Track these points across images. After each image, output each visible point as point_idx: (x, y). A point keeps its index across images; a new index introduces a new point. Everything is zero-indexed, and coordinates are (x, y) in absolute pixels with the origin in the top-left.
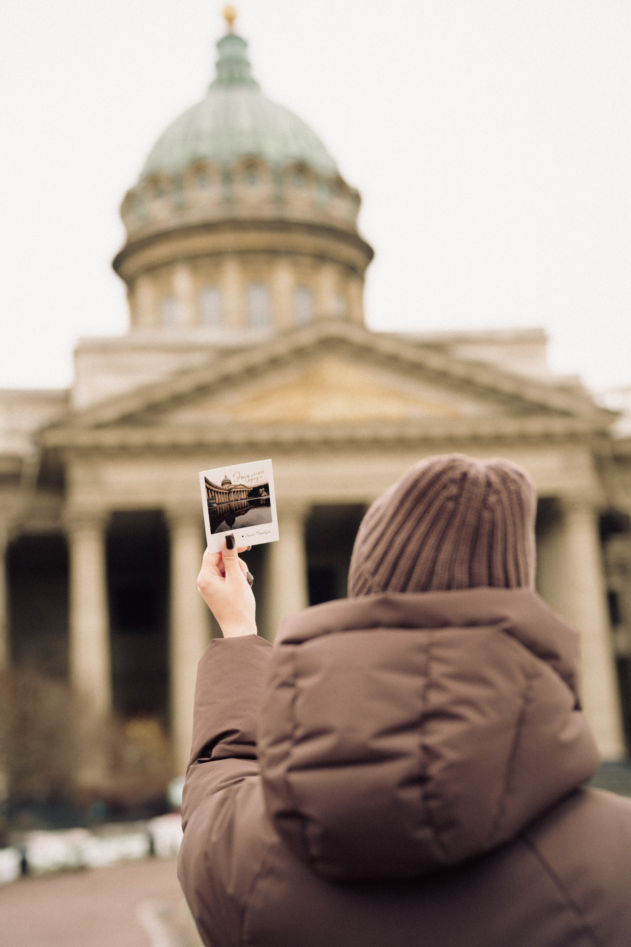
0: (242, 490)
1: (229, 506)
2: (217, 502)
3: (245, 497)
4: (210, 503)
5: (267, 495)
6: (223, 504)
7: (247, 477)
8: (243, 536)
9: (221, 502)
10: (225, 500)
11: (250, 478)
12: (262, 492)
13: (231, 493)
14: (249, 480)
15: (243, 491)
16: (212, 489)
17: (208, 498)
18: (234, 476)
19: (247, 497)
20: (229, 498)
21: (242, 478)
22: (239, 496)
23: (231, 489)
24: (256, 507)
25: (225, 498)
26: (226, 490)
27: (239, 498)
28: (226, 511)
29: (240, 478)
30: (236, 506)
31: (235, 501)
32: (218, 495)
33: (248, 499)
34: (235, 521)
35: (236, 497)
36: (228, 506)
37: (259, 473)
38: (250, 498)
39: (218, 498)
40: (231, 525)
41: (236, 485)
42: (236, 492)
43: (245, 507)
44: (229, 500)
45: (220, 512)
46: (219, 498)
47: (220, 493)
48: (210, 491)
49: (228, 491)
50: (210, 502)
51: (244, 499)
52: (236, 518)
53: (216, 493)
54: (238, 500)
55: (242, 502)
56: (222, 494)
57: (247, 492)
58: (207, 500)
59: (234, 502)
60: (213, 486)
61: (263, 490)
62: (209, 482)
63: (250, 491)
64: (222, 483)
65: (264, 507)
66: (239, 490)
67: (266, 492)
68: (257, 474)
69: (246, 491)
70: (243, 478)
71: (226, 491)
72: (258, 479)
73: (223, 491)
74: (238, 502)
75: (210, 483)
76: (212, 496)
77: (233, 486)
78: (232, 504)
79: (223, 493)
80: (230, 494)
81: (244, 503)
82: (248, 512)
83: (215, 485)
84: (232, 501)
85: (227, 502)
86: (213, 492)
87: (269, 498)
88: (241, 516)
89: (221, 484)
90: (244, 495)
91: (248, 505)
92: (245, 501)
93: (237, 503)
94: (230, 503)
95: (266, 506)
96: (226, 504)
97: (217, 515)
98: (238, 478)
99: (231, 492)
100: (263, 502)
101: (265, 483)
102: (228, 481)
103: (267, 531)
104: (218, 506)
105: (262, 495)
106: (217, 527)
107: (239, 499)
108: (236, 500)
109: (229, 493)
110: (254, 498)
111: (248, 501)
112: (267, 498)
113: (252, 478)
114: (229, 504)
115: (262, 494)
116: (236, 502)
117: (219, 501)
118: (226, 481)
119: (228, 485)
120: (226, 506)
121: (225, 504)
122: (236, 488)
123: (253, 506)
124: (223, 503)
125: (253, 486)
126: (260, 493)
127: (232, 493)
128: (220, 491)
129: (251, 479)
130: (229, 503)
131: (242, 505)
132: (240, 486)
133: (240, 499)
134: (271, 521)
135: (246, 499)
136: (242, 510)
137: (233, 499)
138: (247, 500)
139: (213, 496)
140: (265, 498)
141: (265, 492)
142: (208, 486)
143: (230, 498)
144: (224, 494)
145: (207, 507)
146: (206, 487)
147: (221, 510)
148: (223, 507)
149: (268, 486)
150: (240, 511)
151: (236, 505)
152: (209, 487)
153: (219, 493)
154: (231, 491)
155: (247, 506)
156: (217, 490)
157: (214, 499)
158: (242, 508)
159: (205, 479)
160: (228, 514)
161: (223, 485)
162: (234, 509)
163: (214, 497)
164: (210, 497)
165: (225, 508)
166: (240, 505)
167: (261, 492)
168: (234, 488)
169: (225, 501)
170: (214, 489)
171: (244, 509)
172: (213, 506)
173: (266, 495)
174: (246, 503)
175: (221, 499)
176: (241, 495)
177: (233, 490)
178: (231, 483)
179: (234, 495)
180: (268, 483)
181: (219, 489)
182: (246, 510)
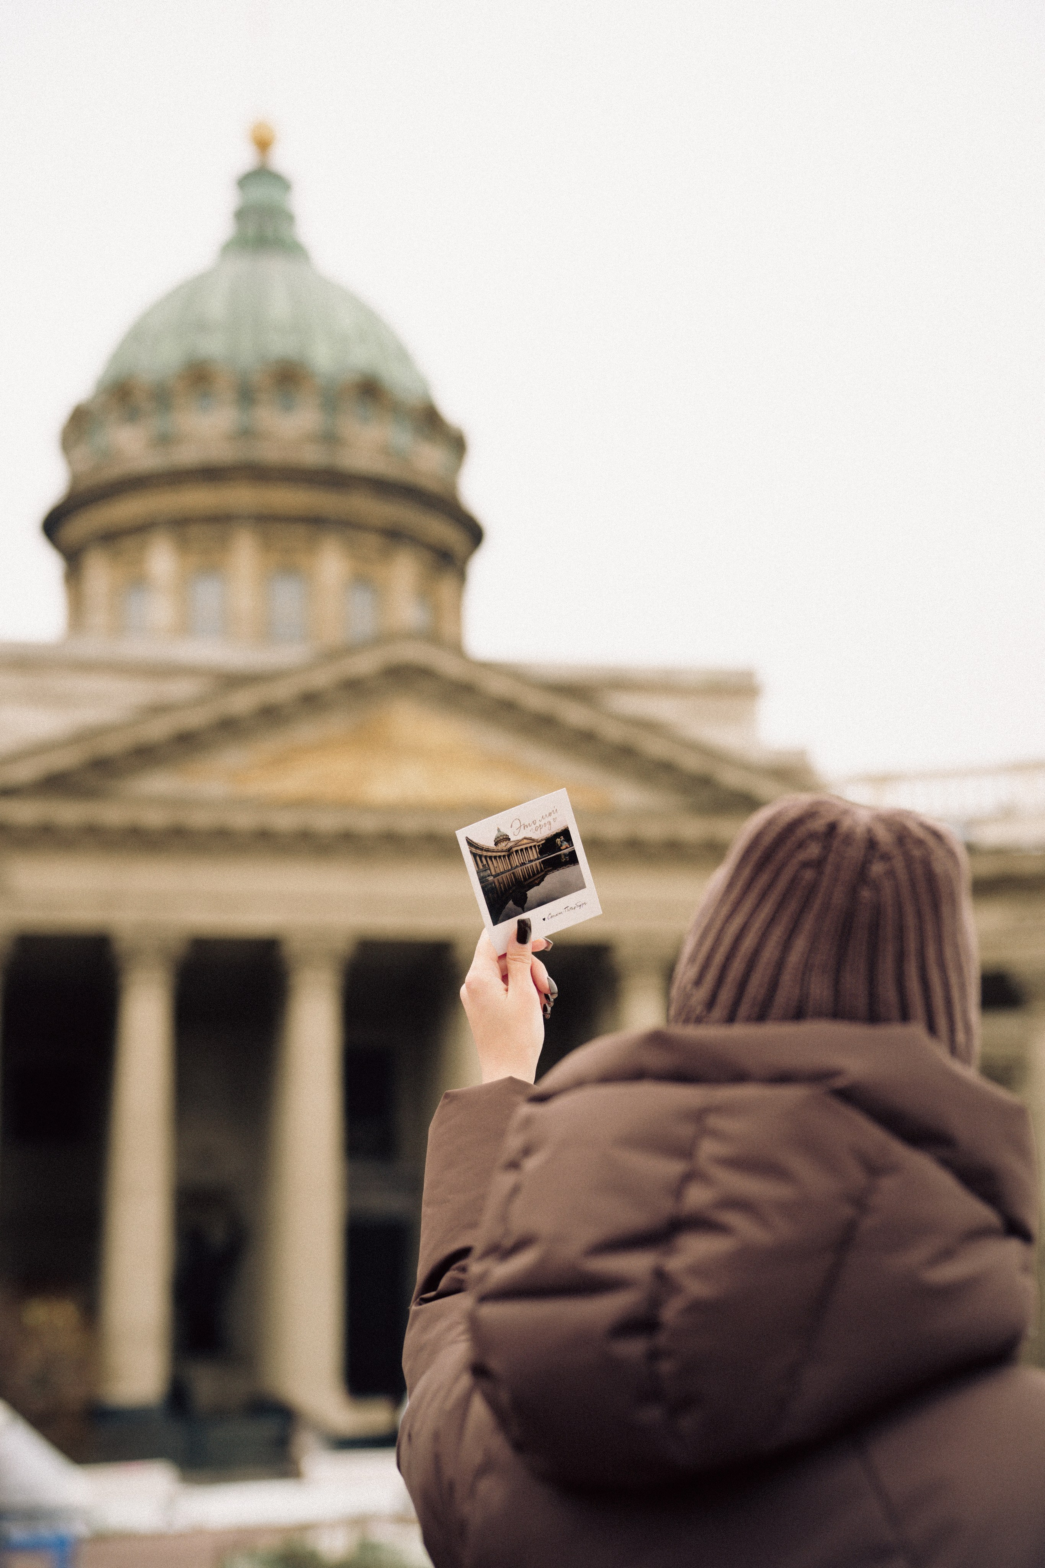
0: (528, 845)
1: (515, 876)
2: (494, 873)
3: (536, 857)
4: (483, 877)
5: (570, 847)
6: (503, 875)
7: (533, 824)
8: (544, 919)
9: (499, 872)
11: (537, 824)
12: (561, 842)
13: (513, 855)
14: (537, 828)
15: (531, 847)
16: (481, 854)
17: (477, 870)
18: (511, 827)
19: (539, 855)
20: (510, 863)
21: (524, 827)
22: (526, 857)
23: (511, 848)
24: (555, 869)
25: (504, 864)
26: (503, 852)
27: (527, 860)
28: (509, 885)
29: (523, 827)
30: (524, 874)
31: (521, 866)
32: (492, 861)
33: (542, 858)
34: (527, 898)
35: (521, 858)
36: (512, 875)
37: (550, 814)
38: (545, 857)
40: (522, 905)
41: (518, 840)
42: (519, 852)
43: (538, 873)
44: (511, 867)
45: (501, 888)
46: (495, 866)
47: (495, 857)
48: (478, 858)
49: (507, 853)
50: (482, 875)
51: (536, 860)
52: (528, 893)
53: (488, 859)
55: (532, 865)
56: (498, 859)
57: (537, 847)
58: (476, 872)
59: (519, 869)
60: (482, 849)
61: (562, 839)
62: (474, 844)
63: (541, 846)
64: (494, 841)
65: (568, 867)
66: (523, 847)
67: (567, 842)
68: (548, 815)
69: (535, 846)
70: (527, 827)
71: (503, 854)
72: (550, 824)
73: (499, 854)
74: (527, 866)
75: (477, 846)
76: (483, 866)
77: (514, 843)
78: (518, 872)
79: (500, 857)
80: (511, 856)
81: (537, 867)
82: (546, 879)
83: (484, 847)
84: (517, 866)
85: (509, 871)
86: (483, 859)
87: (574, 850)
88: (536, 888)
89: (494, 843)
90: (533, 854)
91: (543, 869)
92: (537, 862)
93: (525, 869)
94: (513, 871)
95: (571, 864)
96: (507, 874)
97: (497, 894)
98: (519, 829)
99: (513, 853)
100: (566, 859)
101: (563, 828)
102: (505, 837)
103: (578, 904)
104: (496, 878)
105: (561, 848)
107: (527, 862)
108: (522, 863)
109: (509, 856)
110: (550, 855)
111: (542, 861)
112: (570, 851)
113: (541, 823)
114: (513, 873)
115: (561, 846)
116: (522, 867)
118: (501, 838)
119: (505, 843)
121: (505, 874)
122: (518, 844)
123: (551, 868)
124: (502, 873)
125: (545, 837)
126: (558, 845)
127: (514, 853)
128: (494, 854)
129: (540, 826)
131: (533, 870)
132: (525, 840)
133: (529, 861)
134: (583, 886)
135: (538, 859)
137: (518, 864)
138: (540, 860)
139: (485, 865)
140: (566, 851)
141: (565, 843)
142: (474, 850)
143: (513, 863)
144: (502, 858)
145: (479, 884)
146: (471, 852)
147: (502, 885)
148: (505, 880)
149: (568, 831)
150: (532, 880)
151: (523, 872)
152: (476, 852)
153: (493, 859)
155: (542, 871)
156: (489, 854)
157: (488, 870)
158: (534, 875)
159: (467, 840)
160: (514, 888)
161: (497, 844)
162: (522, 879)
163: (487, 866)
164: (481, 867)
165: (507, 879)
166: (530, 871)
167: (559, 843)
168: (516, 845)
169: (506, 869)
170: (485, 853)
171: (537, 877)
172: (488, 881)
173: (569, 846)
175: (499, 866)
176: (529, 854)
177: (514, 849)
178: (509, 839)
179: (518, 856)
180: (568, 827)
181: (492, 851)
182: (541, 876)
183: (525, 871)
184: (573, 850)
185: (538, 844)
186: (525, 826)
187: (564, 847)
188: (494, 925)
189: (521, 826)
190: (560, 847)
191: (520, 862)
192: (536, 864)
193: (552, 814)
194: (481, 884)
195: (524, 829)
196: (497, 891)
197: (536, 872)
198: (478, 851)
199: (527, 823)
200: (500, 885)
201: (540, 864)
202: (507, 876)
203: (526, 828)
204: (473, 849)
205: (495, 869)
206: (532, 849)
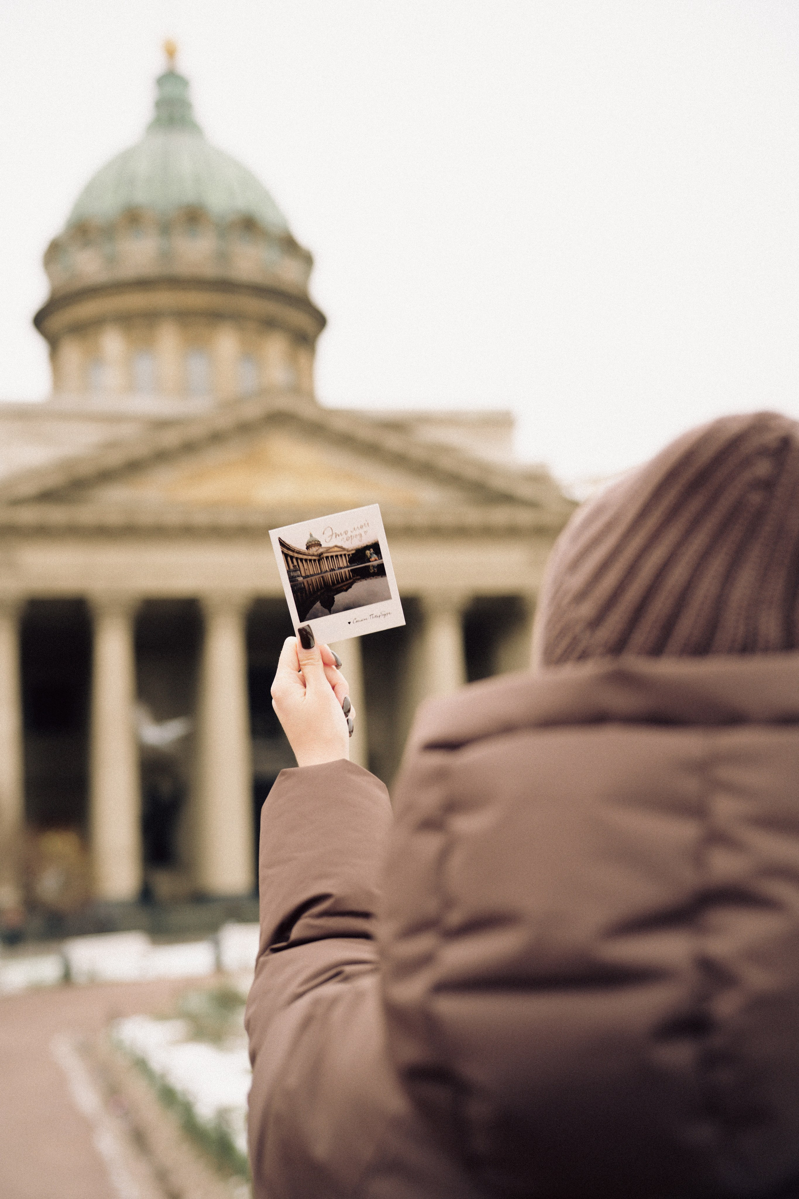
0: (339, 553)
1: (324, 580)
2: (303, 575)
3: (345, 565)
4: (293, 576)
5: (379, 559)
6: (312, 578)
7: (344, 535)
8: (349, 623)
9: (309, 574)
10: (315, 569)
11: (349, 534)
12: (371, 554)
13: (323, 560)
14: (348, 538)
15: (341, 555)
16: (292, 555)
17: (288, 569)
18: (323, 534)
19: (348, 564)
20: (320, 568)
22: (336, 563)
23: (322, 554)
24: (363, 578)
25: (314, 567)
26: (314, 556)
27: (337, 566)
28: (318, 587)
29: (334, 535)
30: (333, 579)
31: (330, 571)
33: (350, 567)
35: (331, 564)
36: (321, 579)
37: (362, 527)
38: (354, 566)
39: (304, 569)
41: (329, 547)
42: (330, 558)
43: (347, 580)
44: (321, 571)
45: (309, 589)
46: (306, 568)
47: (306, 560)
48: (289, 559)
49: (317, 557)
50: (292, 574)
51: (345, 567)
53: (299, 561)
54: (334, 570)
55: (341, 572)
56: (308, 562)
57: (347, 556)
58: (286, 572)
59: (329, 574)
60: (293, 551)
61: (372, 551)
62: (285, 544)
63: (351, 555)
64: (306, 545)
65: (376, 578)
66: (334, 554)
67: (376, 554)
68: (359, 528)
69: (345, 555)
70: (339, 537)
71: (314, 558)
72: (361, 536)
73: (310, 557)
74: (336, 572)
75: (288, 547)
76: (294, 566)
77: (325, 549)
78: (327, 576)
79: (310, 560)
80: (321, 561)
81: (346, 574)
83: (296, 549)
84: (326, 571)
85: (318, 574)
86: (294, 560)
87: (383, 564)
89: (306, 547)
90: (343, 562)
91: (351, 576)
92: (346, 570)
93: (334, 575)
94: (323, 575)
95: (379, 576)
96: (317, 577)
97: (306, 593)
98: (331, 538)
99: (323, 558)
100: (375, 570)
101: (373, 542)
102: (316, 542)
103: (383, 613)
104: (305, 579)
105: (371, 560)
106: (309, 612)
107: (337, 568)
108: (332, 569)
109: (319, 561)
110: (358, 565)
111: (351, 570)
112: (379, 563)
113: (352, 534)
114: (322, 577)
115: (371, 557)
116: (332, 572)
117: (305, 572)
118: (313, 543)
119: (317, 548)
120: (317, 580)
121: (315, 577)
122: (329, 551)
123: (359, 577)
124: (312, 576)
125: (355, 548)
126: (367, 556)
127: (325, 559)
128: (305, 557)
129: (351, 536)
130: (321, 575)
131: (342, 577)
132: (335, 548)
133: (338, 568)
135: (347, 567)
136: (343, 584)
138: (349, 569)
139: (296, 566)
140: (375, 563)
141: (375, 555)
142: (286, 551)
143: (323, 567)
144: (313, 562)
146: (283, 552)
147: (311, 587)
148: (313, 581)
149: (379, 545)
150: (339, 586)
152: (287, 553)
153: (304, 562)
154: (322, 556)
155: (350, 578)
156: (300, 556)
157: (298, 570)
158: (342, 581)
159: (280, 541)
160: (322, 591)
161: (309, 548)
162: (331, 584)
163: (297, 567)
164: (291, 567)
166: (339, 577)
167: (369, 555)
168: (327, 551)
169: (315, 572)
170: (296, 555)
171: (345, 583)
172: (298, 581)
173: (377, 559)
174: (347, 573)
175: (309, 570)
176: (339, 561)
177: (325, 555)
178: (321, 545)
179: (328, 562)
180: (378, 542)
181: (303, 554)
182: (349, 583)
183: (334, 577)
184: (381, 563)
185: (348, 553)
186: (337, 535)
187: (373, 559)
188: (301, 622)
189: (333, 534)
190: (369, 559)
191: (330, 568)
192: (345, 572)
193: (364, 527)
194: (290, 583)
195: (336, 537)
196: (306, 591)
197: (344, 579)
198: (289, 552)
199: (338, 533)
200: (309, 586)
201: (349, 572)
202: (316, 579)
203: (337, 537)
204: (285, 549)
205: (305, 571)
206: (342, 557)
